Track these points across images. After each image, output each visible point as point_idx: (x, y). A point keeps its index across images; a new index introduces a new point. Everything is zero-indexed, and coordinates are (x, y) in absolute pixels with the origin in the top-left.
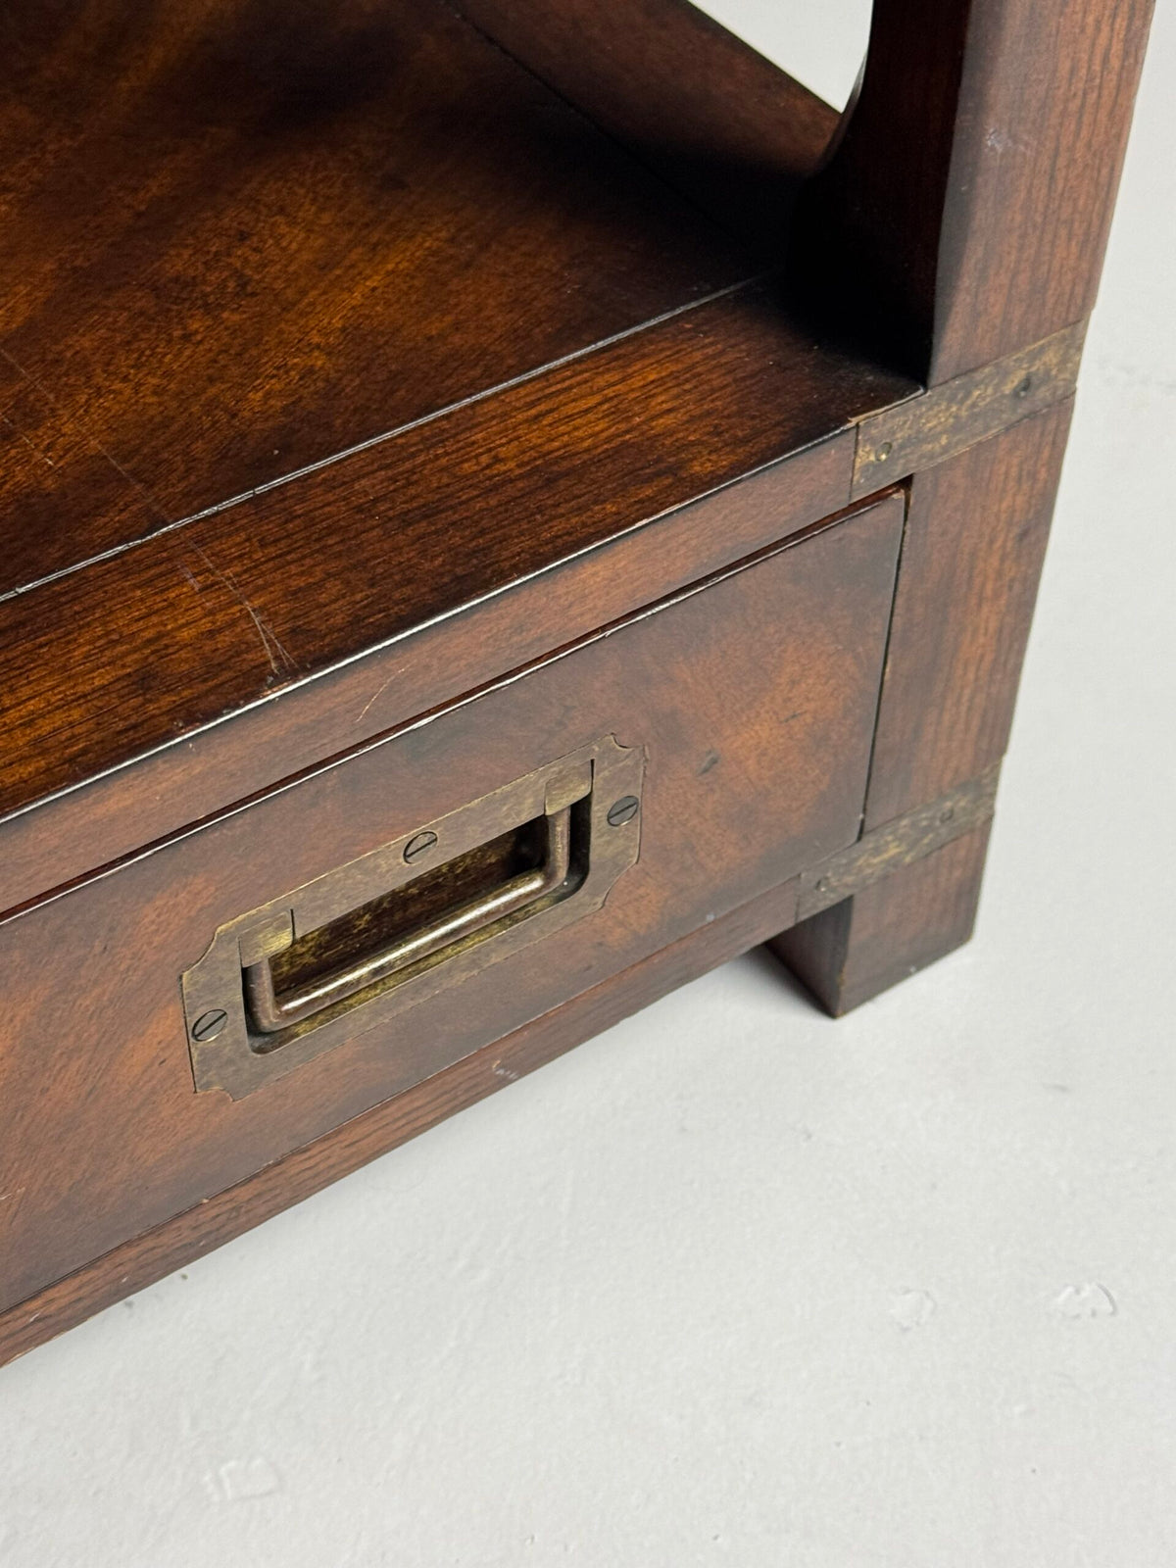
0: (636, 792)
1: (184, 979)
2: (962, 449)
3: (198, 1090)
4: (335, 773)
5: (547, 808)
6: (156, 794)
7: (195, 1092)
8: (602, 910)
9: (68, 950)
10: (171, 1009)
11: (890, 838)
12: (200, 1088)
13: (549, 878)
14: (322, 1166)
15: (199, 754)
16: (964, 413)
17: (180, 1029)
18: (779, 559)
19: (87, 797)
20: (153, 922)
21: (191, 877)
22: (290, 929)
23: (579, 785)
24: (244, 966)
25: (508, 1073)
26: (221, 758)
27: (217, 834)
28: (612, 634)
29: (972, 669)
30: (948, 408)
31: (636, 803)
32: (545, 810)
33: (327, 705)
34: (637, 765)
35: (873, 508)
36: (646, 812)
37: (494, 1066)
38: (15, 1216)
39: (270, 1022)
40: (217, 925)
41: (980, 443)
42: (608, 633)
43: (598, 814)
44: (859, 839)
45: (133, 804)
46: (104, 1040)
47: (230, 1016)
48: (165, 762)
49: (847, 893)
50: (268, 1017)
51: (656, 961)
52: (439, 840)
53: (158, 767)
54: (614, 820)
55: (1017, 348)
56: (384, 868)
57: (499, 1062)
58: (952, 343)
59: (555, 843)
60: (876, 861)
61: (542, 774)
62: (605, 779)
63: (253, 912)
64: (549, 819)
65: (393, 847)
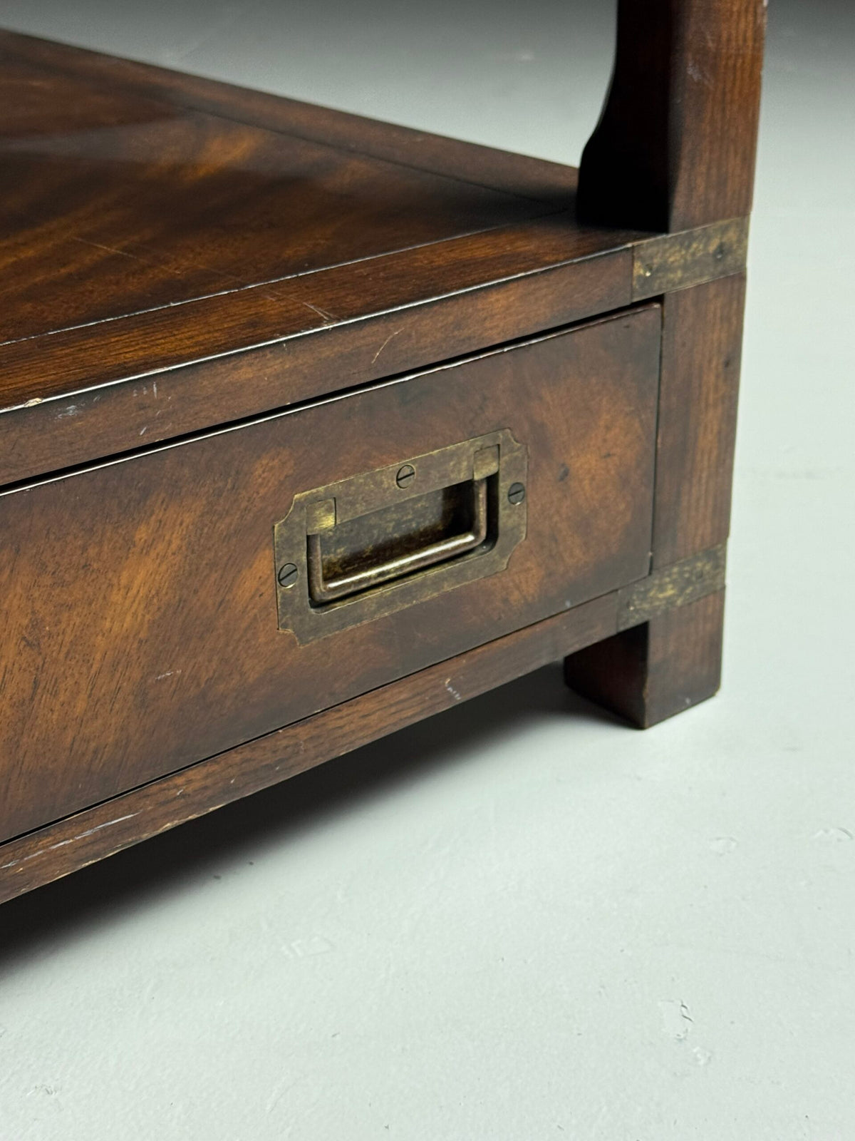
0: (522, 480)
1: (276, 529)
2: (689, 285)
3: (280, 629)
4: (360, 397)
5: (475, 473)
6: (265, 375)
7: (278, 629)
8: (506, 572)
9: (214, 480)
10: (267, 552)
11: (667, 580)
12: (281, 626)
13: (477, 534)
14: (347, 729)
15: (289, 353)
16: (689, 258)
17: (272, 570)
18: (596, 329)
19: (229, 363)
20: (260, 476)
21: (282, 448)
22: (333, 514)
23: (492, 462)
24: (309, 534)
25: (455, 692)
26: (300, 361)
27: (297, 419)
28: (508, 351)
29: (706, 457)
30: (680, 251)
31: (523, 490)
32: (473, 475)
33: (358, 344)
34: (523, 458)
35: (644, 311)
36: (529, 500)
37: (447, 682)
38: (174, 693)
39: (321, 590)
40: (294, 493)
41: (699, 286)
42: (506, 350)
43: (503, 488)
44: (650, 574)
45: (252, 378)
46: (230, 563)
47: (299, 572)
48: (271, 352)
49: (646, 618)
50: (319, 586)
51: (538, 630)
52: (416, 474)
53: (266, 355)
54: (512, 497)
55: (714, 219)
56: (386, 485)
57: (449, 680)
58: (680, 204)
59: (479, 507)
60: (661, 596)
61: (471, 445)
62: (506, 463)
63: (314, 491)
64: (476, 484)
65: (391, 469)
